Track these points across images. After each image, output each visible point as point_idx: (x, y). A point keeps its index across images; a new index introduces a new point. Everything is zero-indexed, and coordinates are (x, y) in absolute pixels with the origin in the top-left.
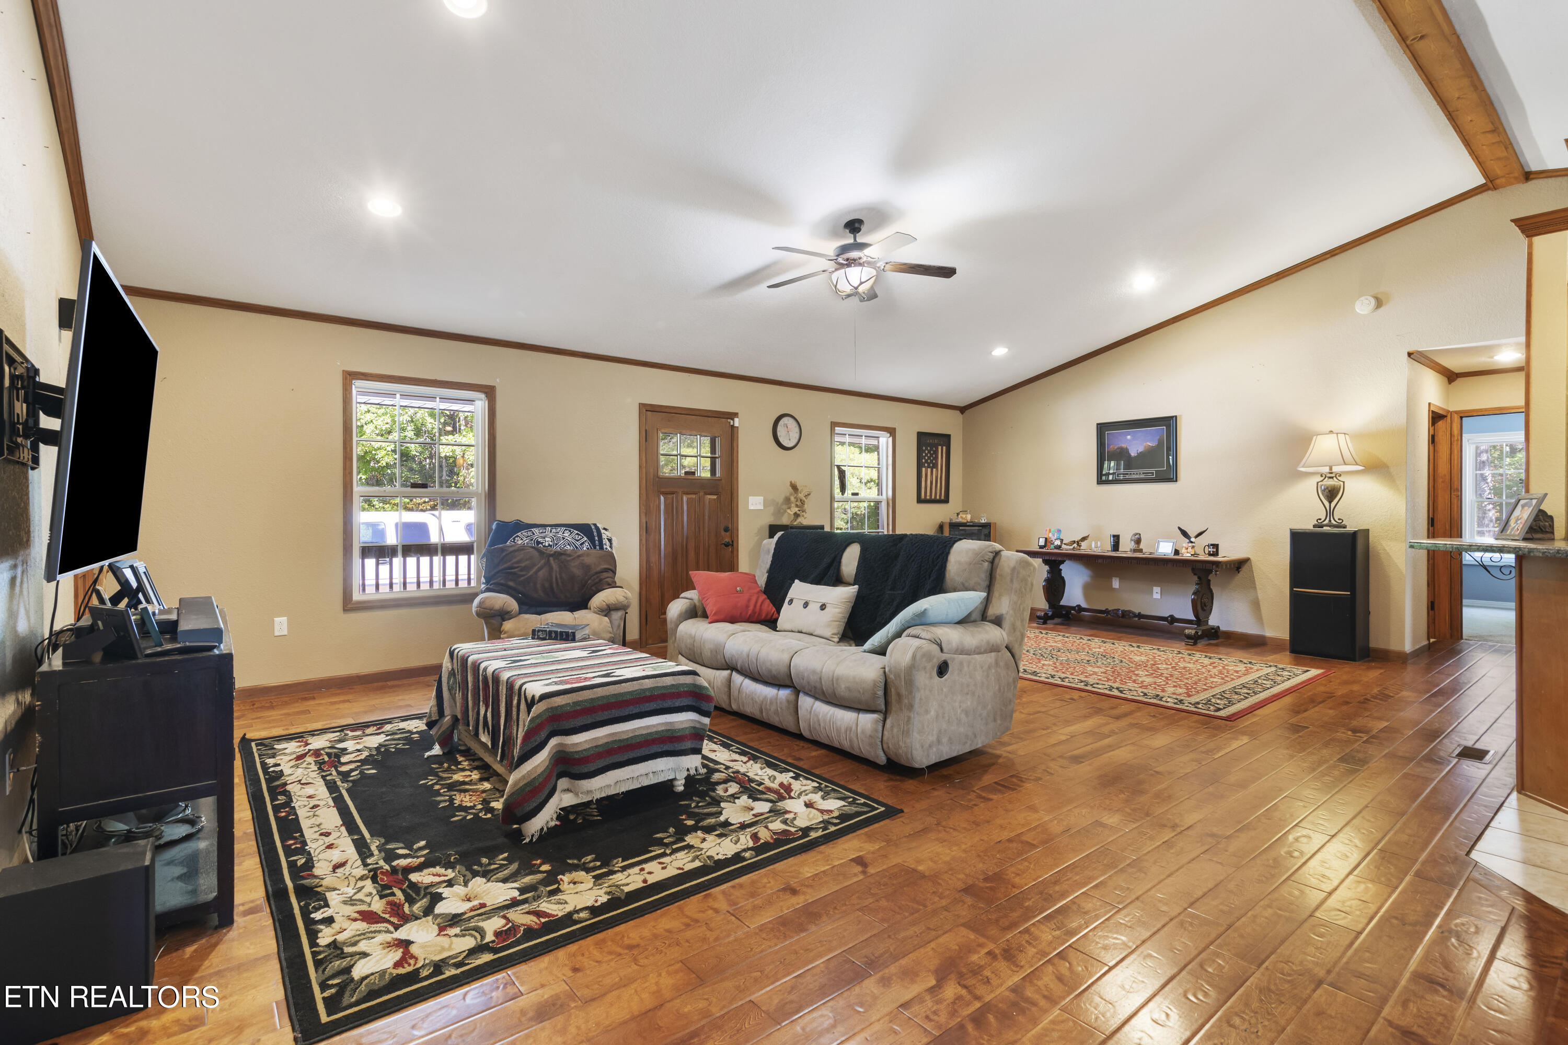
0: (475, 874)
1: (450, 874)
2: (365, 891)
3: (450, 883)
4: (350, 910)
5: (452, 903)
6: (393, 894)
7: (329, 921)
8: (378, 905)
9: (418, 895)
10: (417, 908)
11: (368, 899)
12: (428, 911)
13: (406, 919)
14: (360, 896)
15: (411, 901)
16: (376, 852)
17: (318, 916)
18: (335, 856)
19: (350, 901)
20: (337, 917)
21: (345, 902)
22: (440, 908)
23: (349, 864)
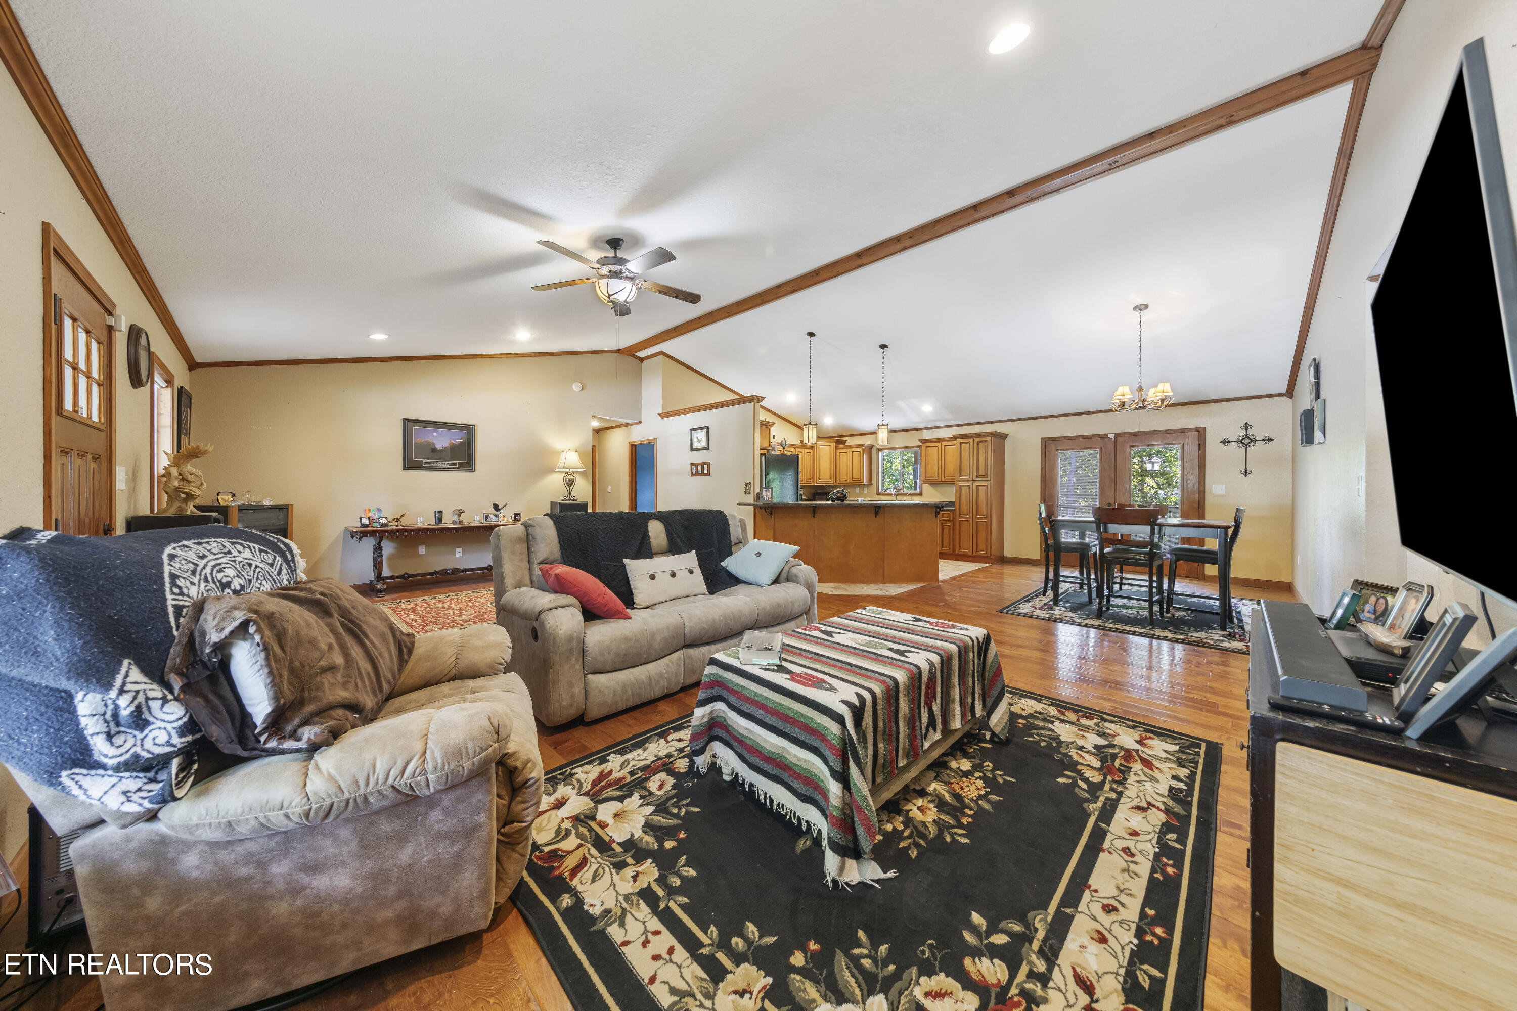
0: (1060, 743)
1: (1073, 753)
2: (1137, 779)
3: (1081, 748)
4: (1157, 774)
5: (1092, 740)
6: (1121, 765)
7: (1175, 778)
8: (1137, 766)
9: (1106, 756)
10: (1116, 751)
11: (1140, 773)
12: (1111, 746)
13: (1127, 751)
14: (1143, 778)
15: (1114, 756)
16: (1102, 799)
17: (1182, 786)
18: (1136, 821)
19: (1153, 779)
20: (1169, 777)
21: (1157, 781)
22: (1102, 742)
23: (1130, 805)
